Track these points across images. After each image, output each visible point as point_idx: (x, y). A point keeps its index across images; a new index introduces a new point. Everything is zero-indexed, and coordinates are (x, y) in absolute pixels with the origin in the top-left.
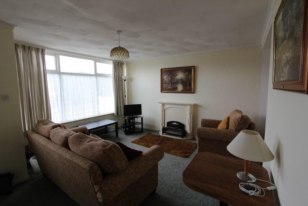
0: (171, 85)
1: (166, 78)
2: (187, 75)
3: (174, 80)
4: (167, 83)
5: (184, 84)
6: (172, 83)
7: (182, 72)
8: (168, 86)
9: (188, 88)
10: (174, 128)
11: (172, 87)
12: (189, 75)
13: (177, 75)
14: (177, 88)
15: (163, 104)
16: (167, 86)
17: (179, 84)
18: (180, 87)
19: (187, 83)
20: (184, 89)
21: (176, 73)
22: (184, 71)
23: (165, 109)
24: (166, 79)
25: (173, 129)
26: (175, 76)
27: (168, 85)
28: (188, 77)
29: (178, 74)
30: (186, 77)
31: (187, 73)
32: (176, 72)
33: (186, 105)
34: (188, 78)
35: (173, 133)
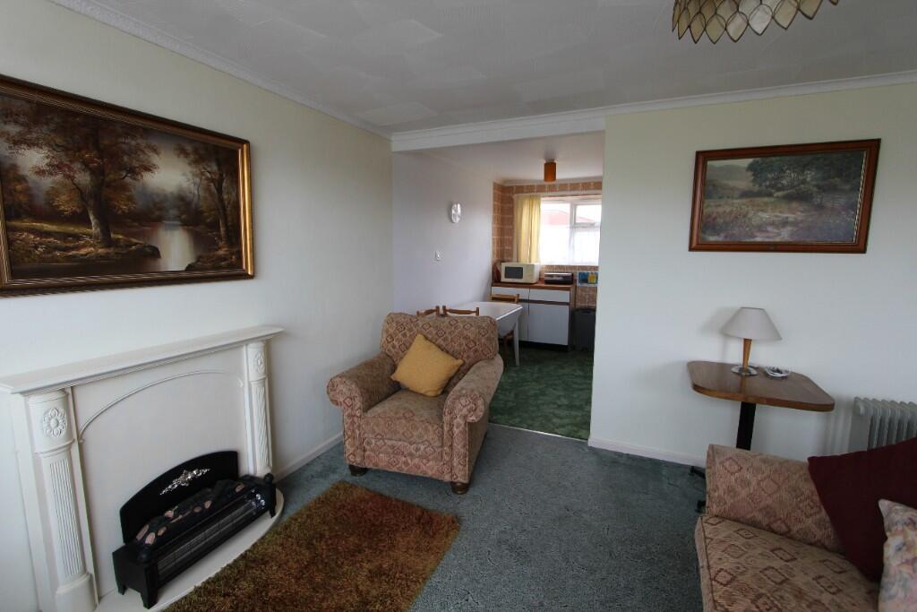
0: (106, 231)
1: (40, 172)
2: (212, 180)
3: (130, 199)
4: (54, 215)
5: (201, 228)
6: (109, 219)
7: (182, 152)
8: (77, 237)
9: (221, 252)
10: (208, 505)
11: (109, 243)
12: (224, 184)
13: (148, 169)
14: (155, 254)
15: (68, 393)
16: (64, 236)
17: (173, 227)
18: (176, 249)
19: (214, 226)
20: (199, 258)
21: (138, 149)
22: (196, 151)
23: (82, 425)
24: (48, 182)
25: (204, 513)
26: (133, 172)
27: (71, 229)
28: (219, 190)
29: (155, 159)
30: (208, 189)
31: (215, 168)
32: (142, 142)
33: (233, 346)
34: (221, 200)
35: (227, 522)
